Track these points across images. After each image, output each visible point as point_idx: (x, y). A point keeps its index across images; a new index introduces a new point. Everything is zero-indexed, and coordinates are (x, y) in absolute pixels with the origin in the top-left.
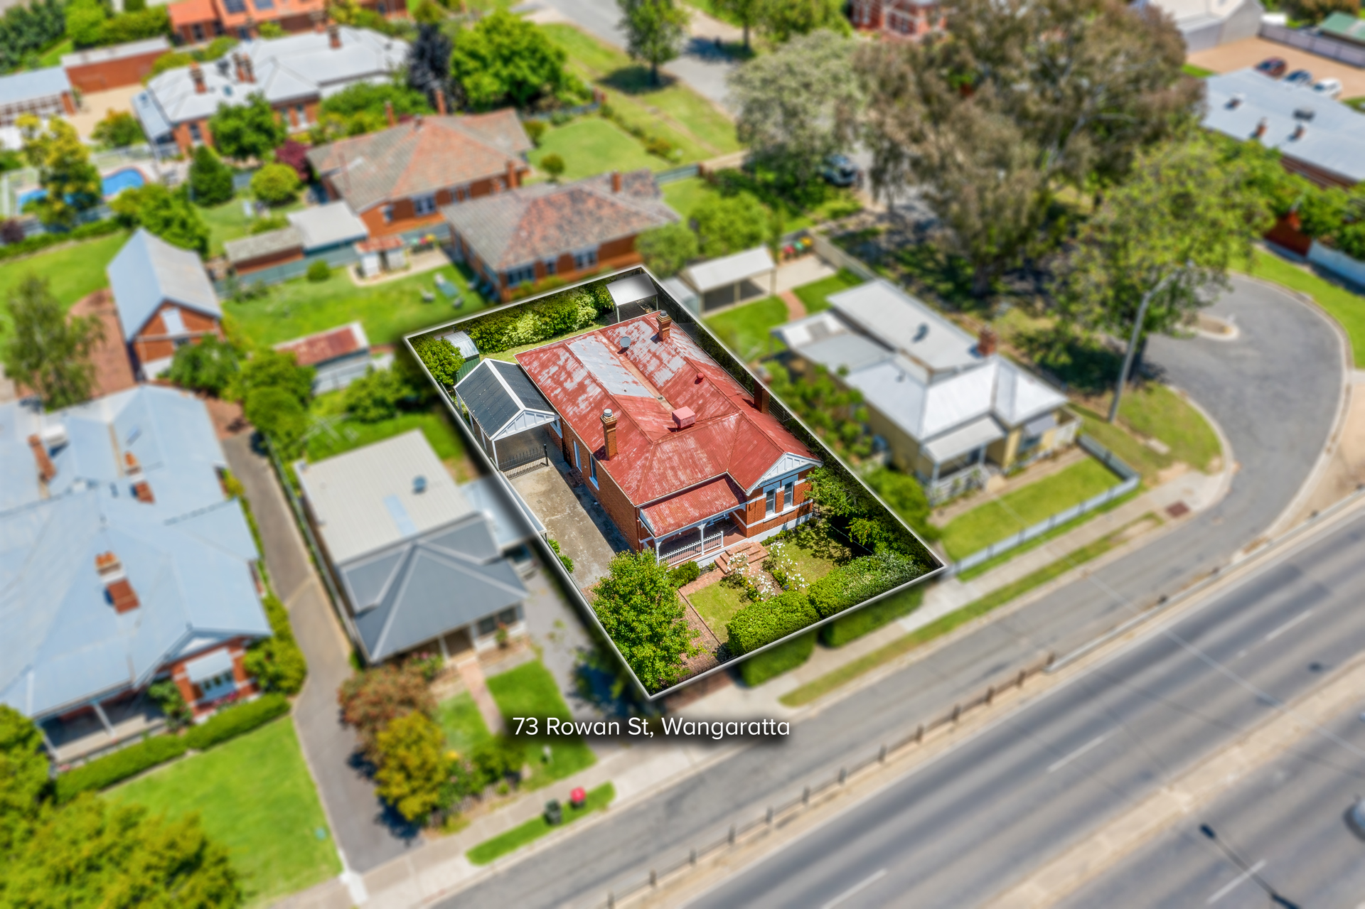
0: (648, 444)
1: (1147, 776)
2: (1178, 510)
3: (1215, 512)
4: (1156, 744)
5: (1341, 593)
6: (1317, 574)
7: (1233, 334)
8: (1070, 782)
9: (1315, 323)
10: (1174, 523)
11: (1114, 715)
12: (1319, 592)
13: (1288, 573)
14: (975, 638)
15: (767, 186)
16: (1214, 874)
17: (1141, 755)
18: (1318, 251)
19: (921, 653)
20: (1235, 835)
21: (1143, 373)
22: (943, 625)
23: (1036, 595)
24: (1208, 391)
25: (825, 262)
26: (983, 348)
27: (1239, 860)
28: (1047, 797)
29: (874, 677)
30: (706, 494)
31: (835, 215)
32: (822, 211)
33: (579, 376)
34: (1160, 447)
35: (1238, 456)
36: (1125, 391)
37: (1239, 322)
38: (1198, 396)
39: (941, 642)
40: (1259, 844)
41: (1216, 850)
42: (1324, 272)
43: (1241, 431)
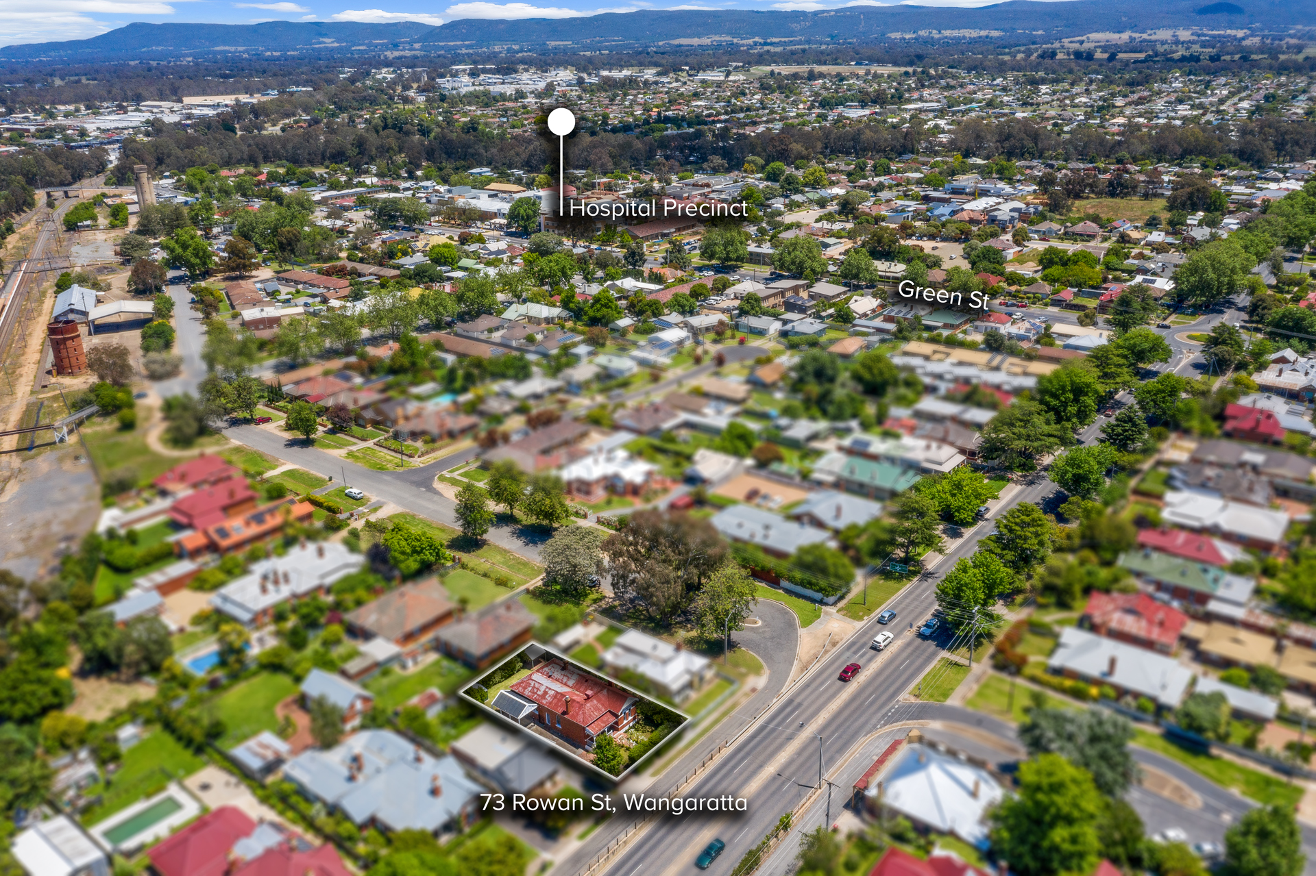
0: (581, 706)
1: (761, 766)
2: (754, 690)
3: (766, 688)
4: (761, 758)
5: (805, 704)
6: (798, 700)
7: (760, 623)
8: (741, 773)
9: (787, 613)
10: (753, 695)
11: (748, 754)
12: (800, 705)
13: (790, 701)
14: (703, 744)
15: (558, 592)
16: (783, 784)
17: (758, 762)
18: (784, 583)
19: (687, 752)
20: (787, 774)
21: (732, 645)
22: (692, 743)
23: (717, 727)
24: (755, 646)
25: (601, 624)
26: (678, 648)
27: (788, 779)
28: (735, 779)
29: (676, 762)
30: (605, 718)
31: (595, 601)
32: (588, 601)
33: (542, 689)
34: (743, 670)
35: (770, 668)
36: (728, 654)
37: (761, 618)
38: (752, 649)
39: (693, 748)
40: (793, 774)
41: (782, 779)
42: (788, 591)
43: (768, 658)
